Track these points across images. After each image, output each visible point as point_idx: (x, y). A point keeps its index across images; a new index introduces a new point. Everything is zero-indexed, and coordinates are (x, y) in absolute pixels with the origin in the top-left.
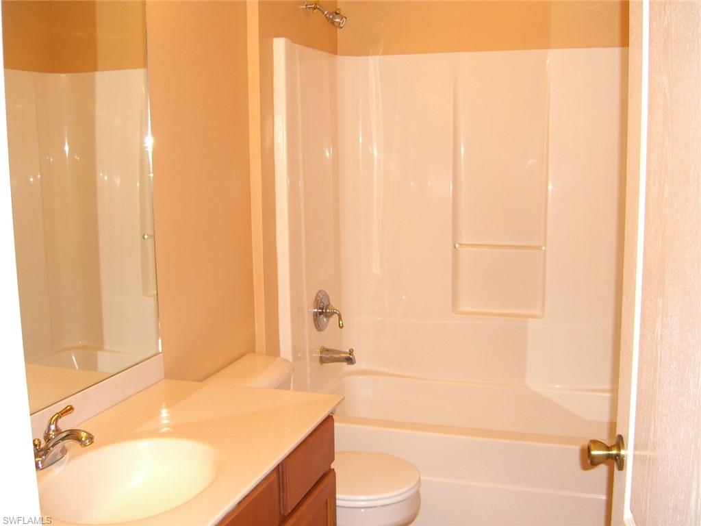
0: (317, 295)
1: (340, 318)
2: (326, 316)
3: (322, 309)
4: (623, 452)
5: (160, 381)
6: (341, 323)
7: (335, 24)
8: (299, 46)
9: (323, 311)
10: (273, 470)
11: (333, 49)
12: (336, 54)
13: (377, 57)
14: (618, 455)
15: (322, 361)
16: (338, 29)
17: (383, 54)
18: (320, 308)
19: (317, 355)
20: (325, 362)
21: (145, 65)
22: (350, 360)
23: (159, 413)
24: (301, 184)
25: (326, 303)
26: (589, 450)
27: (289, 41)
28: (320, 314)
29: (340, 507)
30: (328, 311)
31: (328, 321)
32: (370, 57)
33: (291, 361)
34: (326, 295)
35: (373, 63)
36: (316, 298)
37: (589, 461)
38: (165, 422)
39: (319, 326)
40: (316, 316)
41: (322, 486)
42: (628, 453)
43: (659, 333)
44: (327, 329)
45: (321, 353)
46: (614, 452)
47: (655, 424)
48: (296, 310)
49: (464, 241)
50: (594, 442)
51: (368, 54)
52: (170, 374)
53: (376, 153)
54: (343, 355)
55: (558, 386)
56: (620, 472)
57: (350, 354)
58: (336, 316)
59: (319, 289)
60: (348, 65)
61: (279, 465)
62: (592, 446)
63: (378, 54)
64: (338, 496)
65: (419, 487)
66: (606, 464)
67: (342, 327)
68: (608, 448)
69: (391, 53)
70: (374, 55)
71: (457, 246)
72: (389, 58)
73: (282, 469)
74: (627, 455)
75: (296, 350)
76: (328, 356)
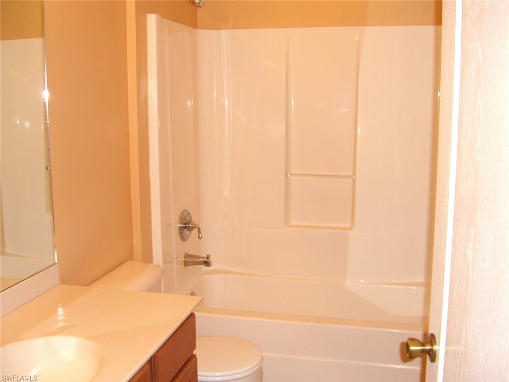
0: (182, 214)
1: (199, 232)
2: (189, 230)
3: (185, 224)
4: (435, 348)
5: (58, 285)
6: (200, 235)
7: (195, 4)
8: (168, 21)
9: (186, 226)
10: (147, 362)
11: (194, 25)
12: (196, 27)
13: (229, 30)
14: (431, 350)
15: (186, 264)
16: (198, 8)
17: (232, 29)
18: (184, 224)
19: (182, 259)
20: (188, 265)
21: (43, 36)
22: (207, 263)
23: (56, 311)
24: (169, 127)
25: (189, 220)
26: (407, 346)
27: (160, 17)
28: (184, 228)
29: (200, 376)
30: (190, 225)
31: (190, 233)
32: (222, 31)
33: (161, 266)
34: (189, 214)
35: (225, 34)
36: (181, 216)
37: (408, 355)
38: (61, 318)
39: (183, 238)
40: (181, 229)
41: (186, 369)
42: (440, 348)
43: (471, 257)
44: (190, 239)
45: (185, 258)
46: (428, 347)
47: (466, 331)
48: (165, 225)
49: (294, 172)
50: (412, 340)
51: (221, 29)
52: (64, 280)
53: (226, 104)
54: (202, 259)
55: (362, 281)
56: (433, 363)
57: (207, 259)
58: (196, 230)
59: (183, 209)
60: (205, 36)
61: (151, 358)
62: (410, 343)
63: (228, 29)
64: (199, 373)
65: (262, 363)
66: (421, 357)
67: (201, 238)
68: (423, 345)
69: (239, 28)
70: (225, 29)
71: (288, 175)
72: (236, 31)
73: (154, 362)
74: (439, 350)
75: (165, 255)
76: (190, 260)
